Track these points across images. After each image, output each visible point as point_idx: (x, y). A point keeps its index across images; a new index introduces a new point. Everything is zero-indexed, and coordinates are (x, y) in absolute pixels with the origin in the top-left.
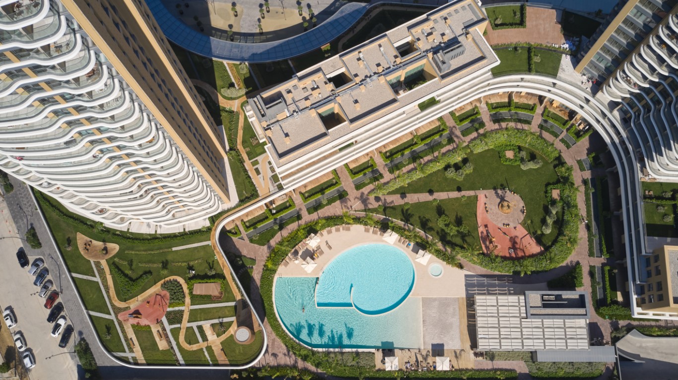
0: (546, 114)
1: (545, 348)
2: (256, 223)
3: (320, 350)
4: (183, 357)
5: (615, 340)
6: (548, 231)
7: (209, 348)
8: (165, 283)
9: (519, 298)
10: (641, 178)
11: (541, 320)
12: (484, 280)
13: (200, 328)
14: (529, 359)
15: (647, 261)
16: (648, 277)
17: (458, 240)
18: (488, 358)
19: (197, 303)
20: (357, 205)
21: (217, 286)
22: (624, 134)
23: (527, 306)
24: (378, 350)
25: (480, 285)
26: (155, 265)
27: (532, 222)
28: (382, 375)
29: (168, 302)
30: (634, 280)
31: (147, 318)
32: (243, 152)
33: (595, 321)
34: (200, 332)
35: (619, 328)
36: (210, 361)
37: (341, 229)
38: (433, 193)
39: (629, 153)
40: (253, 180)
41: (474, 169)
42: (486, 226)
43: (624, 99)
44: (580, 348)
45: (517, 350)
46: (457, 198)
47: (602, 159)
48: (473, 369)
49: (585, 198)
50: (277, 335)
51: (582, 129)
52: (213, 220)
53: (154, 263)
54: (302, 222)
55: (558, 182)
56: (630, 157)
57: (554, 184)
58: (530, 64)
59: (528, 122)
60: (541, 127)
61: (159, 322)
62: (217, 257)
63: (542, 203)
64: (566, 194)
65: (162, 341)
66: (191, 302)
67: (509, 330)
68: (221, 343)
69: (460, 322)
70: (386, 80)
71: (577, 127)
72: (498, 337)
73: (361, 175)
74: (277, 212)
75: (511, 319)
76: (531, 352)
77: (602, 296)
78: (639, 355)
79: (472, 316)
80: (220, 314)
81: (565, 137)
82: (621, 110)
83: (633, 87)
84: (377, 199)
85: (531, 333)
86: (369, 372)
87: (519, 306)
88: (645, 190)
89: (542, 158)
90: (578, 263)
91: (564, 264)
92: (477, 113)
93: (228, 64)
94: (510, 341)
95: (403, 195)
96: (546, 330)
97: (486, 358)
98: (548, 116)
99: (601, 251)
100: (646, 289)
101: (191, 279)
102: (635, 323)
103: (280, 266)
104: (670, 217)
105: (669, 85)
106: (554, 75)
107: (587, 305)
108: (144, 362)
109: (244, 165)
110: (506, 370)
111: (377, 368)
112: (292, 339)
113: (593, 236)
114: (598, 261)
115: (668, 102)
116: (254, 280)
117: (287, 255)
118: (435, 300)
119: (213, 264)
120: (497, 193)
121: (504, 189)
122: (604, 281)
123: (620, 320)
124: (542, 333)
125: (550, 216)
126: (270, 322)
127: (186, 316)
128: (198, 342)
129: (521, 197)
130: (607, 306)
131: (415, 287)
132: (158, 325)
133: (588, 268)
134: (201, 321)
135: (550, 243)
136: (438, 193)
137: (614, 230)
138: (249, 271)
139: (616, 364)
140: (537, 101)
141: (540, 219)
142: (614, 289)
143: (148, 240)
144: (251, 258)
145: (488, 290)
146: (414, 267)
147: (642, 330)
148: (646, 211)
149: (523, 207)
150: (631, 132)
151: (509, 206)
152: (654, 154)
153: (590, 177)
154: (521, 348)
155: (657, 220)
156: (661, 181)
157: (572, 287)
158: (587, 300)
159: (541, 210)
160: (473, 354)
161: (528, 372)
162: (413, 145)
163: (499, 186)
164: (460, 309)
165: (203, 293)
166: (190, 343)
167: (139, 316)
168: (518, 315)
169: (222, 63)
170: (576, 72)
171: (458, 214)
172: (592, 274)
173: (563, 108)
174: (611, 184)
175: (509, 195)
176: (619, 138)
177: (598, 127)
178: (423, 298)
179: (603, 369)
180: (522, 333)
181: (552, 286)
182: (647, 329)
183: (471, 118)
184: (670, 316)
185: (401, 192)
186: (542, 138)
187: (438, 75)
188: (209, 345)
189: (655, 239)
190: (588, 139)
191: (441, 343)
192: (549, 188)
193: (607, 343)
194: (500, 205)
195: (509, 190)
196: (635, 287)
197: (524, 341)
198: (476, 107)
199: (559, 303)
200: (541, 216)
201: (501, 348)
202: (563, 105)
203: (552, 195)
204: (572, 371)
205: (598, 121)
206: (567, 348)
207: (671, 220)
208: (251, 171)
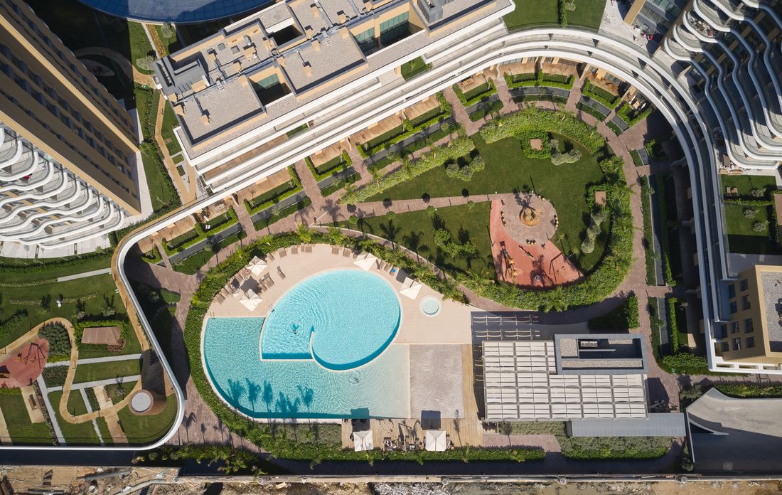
0: (587, 88)
1: (583, 417)
2: (182, 243)
3: (265, 421)
4: (63, 433)
5: (685, 403)
6: (589, 249)
7: (101, 421)
8: (43, 328)
9: (546, 344)
10: (720, 169)
11: (576, 377)
12: (498, 319)
13: (90, 392)
14: (562, 432)
15: (731, 289)
16: (732, 312)
17: (462, 264)
18: (503, 432)
19: (87, 355)
20: (324, 217)
21: (115, 331)
22: (694, 108)
23: (557, 357)
24: (346, 420)
25: (493, 327)
26: (32, 303)
27: (566, 237)
28: (350, 457)
29: (46, 355)
30: (712, 317)
31: (16, 377)
32: (162, 145)
33: (656, 376)
34: (89, 398)
35: (691, 386)
36: (101, 439)
37: (299, 249)
38: (429, 198)
39: (702, 135)
40: (174, 182)
41: (486, 165)
42: (502, 244)
43: (693, 55)
44: (633, 416)
45: (542, 420)
46: (463, 206)
47: (665, 147)
48: (481, 447)
49: (641, 203)
50: (205, 399)
51: (636, 108)
52: (116, 237)
53: (31, 299)
54: (246, 241)
55: (604, 181)
56: (705, 142)
57: (597, 184)
58: (560, 14)
59: (561, 100)
60: (580, 106)
61: (32, 383)
62: (118, 291)
63: (581, 210)
64: (615, 198)
65: (36, 411)
66: (79, 355)
67: (531, 390)
68: (118, 413)
69: (464, 379)
70: (350, 33)
71: (630, 106)
72: (515, 401)
73: (329, 176)
74: (211, 228)
75: (534, 375)
76: (565, 423)
77: (666, 341)
78: (720, 424)
79: (479, 371)
80: (119, 372)
81: (613, 119)
82: (689, 74)
83: (706, 34)
84: (351, 208)
85: (563, 395)
86: (332, 453)
87: (546, 357)
88: (726, 187)
89: (582, 149)
90: (632, 294)
91: (611, 296)
92: (491, 89)
93: (148, 26)
94: (532, 406)
95: (387, 202)
96: (584, 390)
97: (500, 431)
98: (590, 91)
99: (665, 276)
100: (729, 330)
101: (80, 321)
102: (714, 379)
103: (213, 303)
104: (762, 225)
105: (760, 25)
106: (594, 27)
107: (644, 354)
108: (9, 440)
109: (162, 163)
110: (529, 448)
111: (343, 447)
112: (225, 405)
113: (653, 255)
114: (660, 292)
115: (758, 52)
116: (177, 323)
117: (223, 287)
118: (429, 348)
119: (113, 300)
120: (517, 197)
121: (528, 192)
122: (669, 319)
123: (692, 374)
124: (578, 395)
125: (591, 229)
126: (196, 382)
127: (71, 375)
128: (87, 412)
129: (552, 202)
130: (673, 354)
131: (401, 330)
132: (32, 387)
133: (647, 300)
134: (92, 381)
135: (592, 266)
136: (436, 199)
137: (683, 247)
138: (170, 309)
139: (687, 438)
140: (574, 71)
141: (578, 233)
142: (683, 330)
143: (24, 267)
144: (173, 292)
145: (504, 334)
146: (400, 302)
147: (724, 389)
148: (728, 217)
149: (555, 216)
150: (705, 105)
151: (533, 215)
152: (739, 132)
153: (649, 174)
154: (548, 416)
155: (744, 230)
156: (750, 173)
157: (623, 329)
158: (643, 347)
159: (580, 220)
160: (481, 426)
161: (560, 451)
162: (402, 133)
163: (521, 188)
164: (463, 361)
165: (96, 342)
166: (74, 414)
167: (5, 375)
168: (545, 369)
169: (140, 25)
170: (625, 23)
171: (463, 227)
172: (651, 309)
173: (611, 79)
174: (677, 183)
175: (535, 200)
176: (687, 116)
177: (658, 103)
178: (411, 345)
179: (668, 445)
180: (549, 395)
181: (595, 327)
182: (730, 388)
183: (482, 95)
184: (765, 368)
185: (385, 197)
186: (581, 121)
187: (426, 26)
188: (101, 416)
189: (742, 258)
190: (645, 122)
191: (436, 409)
192: (591, 190)
193: (674, 408)
194: (523, 214)
195: (535, 193)
196: (712, 327)
197: (553, 406)
198: (490, 80)
199: (603, 352)
200: (580, 229)
201: (519, 417)
202: (611, 76)
203: (595, 200)
204: (623, 448)
205: (658, 94)
206: (615, 416)
207: (765, 229)
208: (172, 170)
